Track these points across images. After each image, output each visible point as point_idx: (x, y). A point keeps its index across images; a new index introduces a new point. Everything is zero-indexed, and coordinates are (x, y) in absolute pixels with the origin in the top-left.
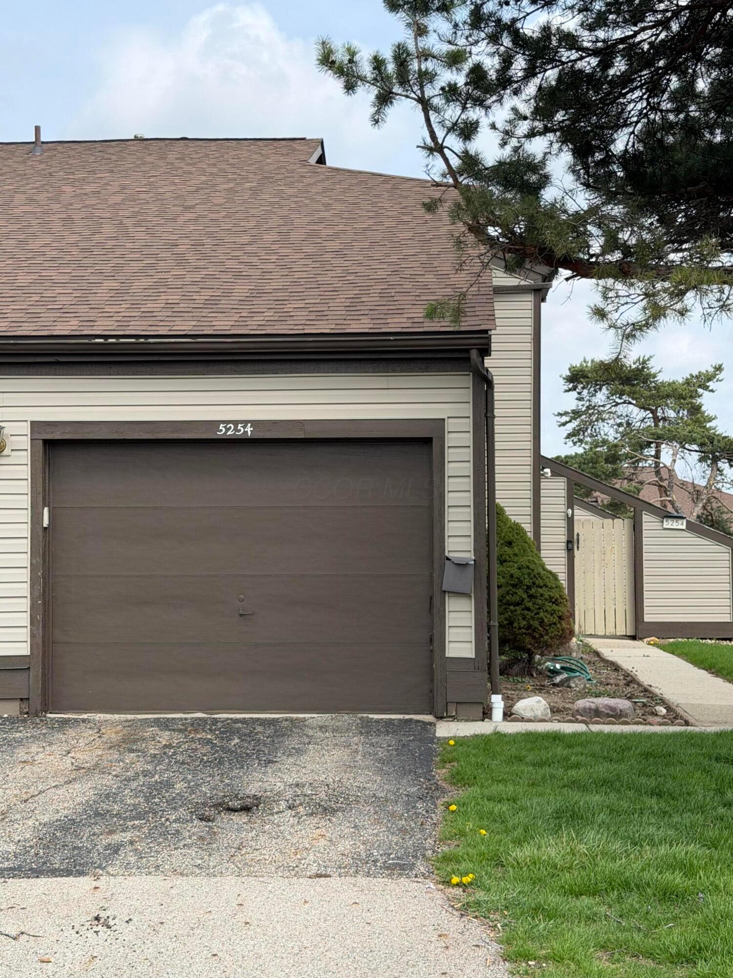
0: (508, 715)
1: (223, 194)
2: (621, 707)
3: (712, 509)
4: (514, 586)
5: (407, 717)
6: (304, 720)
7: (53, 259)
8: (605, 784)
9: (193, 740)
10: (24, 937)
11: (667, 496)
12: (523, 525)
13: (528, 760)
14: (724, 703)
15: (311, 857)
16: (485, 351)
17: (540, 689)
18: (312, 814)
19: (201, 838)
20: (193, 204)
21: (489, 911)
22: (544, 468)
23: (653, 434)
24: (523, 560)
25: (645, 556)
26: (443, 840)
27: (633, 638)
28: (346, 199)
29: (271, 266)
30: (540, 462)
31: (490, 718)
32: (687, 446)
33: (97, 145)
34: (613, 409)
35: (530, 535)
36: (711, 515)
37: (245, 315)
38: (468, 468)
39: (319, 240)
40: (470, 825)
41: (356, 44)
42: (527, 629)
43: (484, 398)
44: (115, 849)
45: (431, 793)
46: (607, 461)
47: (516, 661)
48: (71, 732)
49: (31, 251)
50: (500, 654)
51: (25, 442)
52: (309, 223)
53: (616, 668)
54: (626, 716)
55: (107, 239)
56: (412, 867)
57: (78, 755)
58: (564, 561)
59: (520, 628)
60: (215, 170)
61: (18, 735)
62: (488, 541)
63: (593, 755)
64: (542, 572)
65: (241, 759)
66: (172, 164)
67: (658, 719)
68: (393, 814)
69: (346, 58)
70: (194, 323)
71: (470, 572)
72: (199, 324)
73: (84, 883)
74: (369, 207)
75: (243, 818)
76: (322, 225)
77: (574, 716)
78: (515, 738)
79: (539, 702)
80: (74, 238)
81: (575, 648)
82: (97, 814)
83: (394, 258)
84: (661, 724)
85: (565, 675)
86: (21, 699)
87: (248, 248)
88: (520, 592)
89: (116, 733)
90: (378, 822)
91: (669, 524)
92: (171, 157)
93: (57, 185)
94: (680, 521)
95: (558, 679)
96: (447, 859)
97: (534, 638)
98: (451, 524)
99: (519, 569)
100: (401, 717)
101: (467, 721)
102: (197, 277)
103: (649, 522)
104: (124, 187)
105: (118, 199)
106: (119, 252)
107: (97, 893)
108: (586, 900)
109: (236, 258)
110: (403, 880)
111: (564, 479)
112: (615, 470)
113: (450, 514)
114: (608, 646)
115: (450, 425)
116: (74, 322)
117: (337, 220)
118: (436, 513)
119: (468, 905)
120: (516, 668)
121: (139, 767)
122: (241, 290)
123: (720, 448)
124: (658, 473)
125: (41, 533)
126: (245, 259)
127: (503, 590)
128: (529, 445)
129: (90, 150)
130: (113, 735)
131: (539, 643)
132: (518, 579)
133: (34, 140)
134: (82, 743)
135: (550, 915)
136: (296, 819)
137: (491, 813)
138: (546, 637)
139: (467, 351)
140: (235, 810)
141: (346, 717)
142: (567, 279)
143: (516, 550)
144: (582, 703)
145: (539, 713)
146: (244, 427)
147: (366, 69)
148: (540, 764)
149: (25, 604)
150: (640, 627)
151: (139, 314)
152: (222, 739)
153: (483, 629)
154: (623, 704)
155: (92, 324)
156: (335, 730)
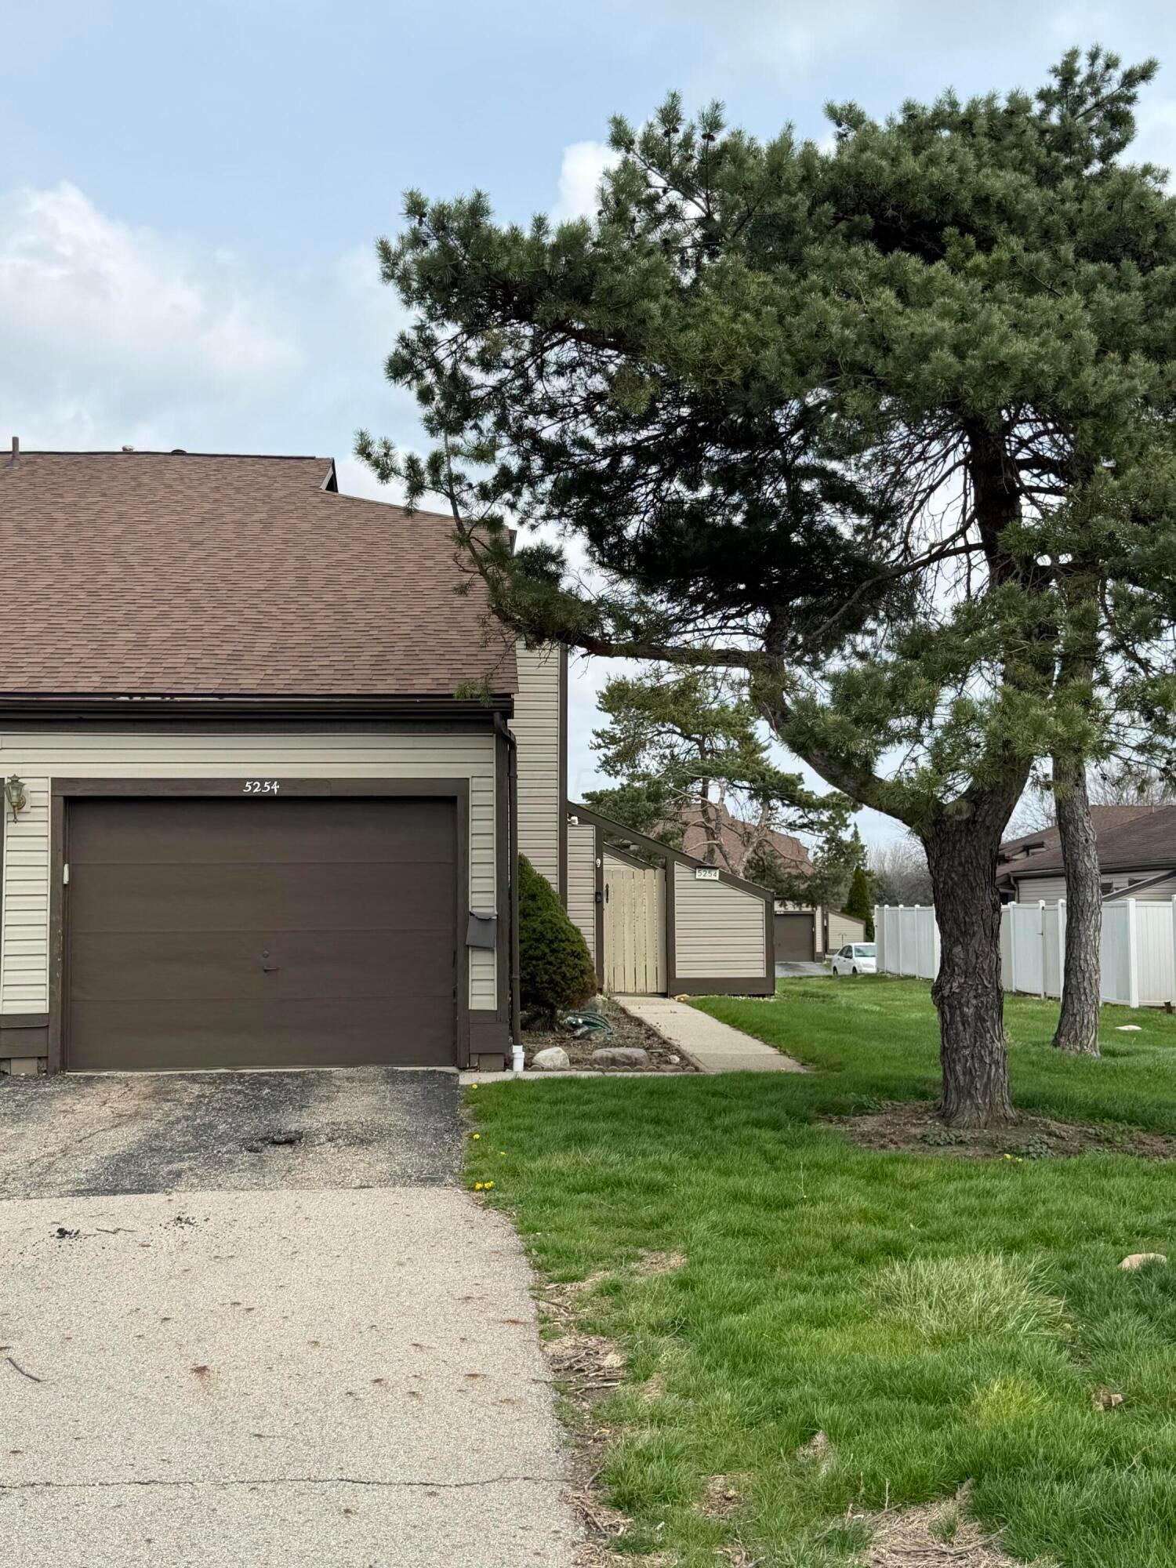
0: (528, 1065)
1: (231, 527)
2: (636, 1055)
3: (764, 853)
4: (537, 940)
5: (431, 1069)
6: (331, 1072)
7: (60, 604)
8: (612, 1115)
9: (224, 1091)
10: (121, 1232)
11: (714, 839)
12: (546, 877)
13: (545, 1099)
14: (738, 1052)
15: (354, 1175)
16: (508, 713)
17: (561, 1042)
18: (350, 1145)
19: (253, 1165)
20: (200, 539)
21: (506, 1204)
22: (571, 815)
23: (698, 768)
24: (546, 915)
25: (677, 908)
26: (468, 1161)
27: (665, 995)
28: (364, 537)
29: (291, 617)
30: (567, 809)
31: (511, 1068)
32: (737, 783)
33: (80, 459)
34: (656, 738)
35: (555, 888)
36: (762, 860)
37: (270, 672)
38: (491, 826)
39: (337, 588)
40: (491, 1148)
41: (393, 439)
42: (549, 983)
43: (507, 757)
44: (178, 1174)
45: (458, 1126)
46: (649, 799)
47: (538, 1015)
48: (100, 1087)
49: (33, 593)
50: (522, 1010)
51: (45, 799)
52: (327, 567)
53: (639, 1023)
54: (641, 1063)
55: (114, 580)
56: (442, 1179)
57: (116, 1105)
58: (592, 914)
59: (542, 983)
60: (218, 496)
61: (47, 1089)
62: (510, 894)
63: (604, 1094)
64: (565, 926)
65: (275, 1106)
66: (170, 486)
67: (671, 1067)
68: (422, 1144)
69: (382, 451)
70: (220, 681)
71: (493, 926)
72: (225, 682)
73: (158, 1199)
74: (389, 549)
75: (288, 1150)
76: (341, 569)
77: (592, 1064)
78: (532, 1084)
79: (558, 1052)
80: (77, 579)
81: (601, 1005)
82: (152, 1150)
83: (417, 611)
84: (672, 1071)
85: (586, 1028)
86: (39, 1058)
87: (265, 595)
88: (543, 947)
89: (146, 1086)
90: (410, 1149)
91: (701, 874)
92: (169, 476)
93: (47, 511)
94: (713, 872)
95: (579, 1032)
96: (471, 1173)
97: (556, 992)
98: (475, 881)
99: (542, 923)
100: (425, 1068)
101: (489, 1071)
102: (216, 628)
103: (681, 872)
104: (121, 515)
105: (116, 530)
106: (129, 597)
107: (172, 1204)
108: (584, 1196)
109: (252, 606)
110: (435, 1189)
111: (591, 827)
112: (657, 809)
113: (474, 871)
114: (632, 1003)
115: (474, 785)
116: (96, 678)
117: (356, 563)
118: (460, 870)
119: (490, 1201)
120: (538, 1023)
121: (179, 1113)
122: (264, 645)
123: (772, 784)
124: (705, 812)
125: (61, 891)
126: (263, 607)
127: (525, 946)
128: (555, 792)
129: (75, 464)
130: (143, 1089)
131: (561, 997)
132: (541, 933)
133: (11, 449)
134: (114, 1096)
135: (555, 1205)
136: (336, 1149)
137: (510, 1139)
138: (568, 992)
139: (491, 714)
140: (279, 1143)
141: (371, 1069)
142: (583, 656)
143: (540, 904)
144: (600, 1053)
145: (558, 1063)
146: (271, 785)
147: (400, 463)
148: (556, 1102)
149: (44, 962)
150: (672, 983)
151: (161, 670)
152: (253, 1089)
153: (505, 982)
154: (638, 1053)
155: (114, 680)
156: (363, 1080)
